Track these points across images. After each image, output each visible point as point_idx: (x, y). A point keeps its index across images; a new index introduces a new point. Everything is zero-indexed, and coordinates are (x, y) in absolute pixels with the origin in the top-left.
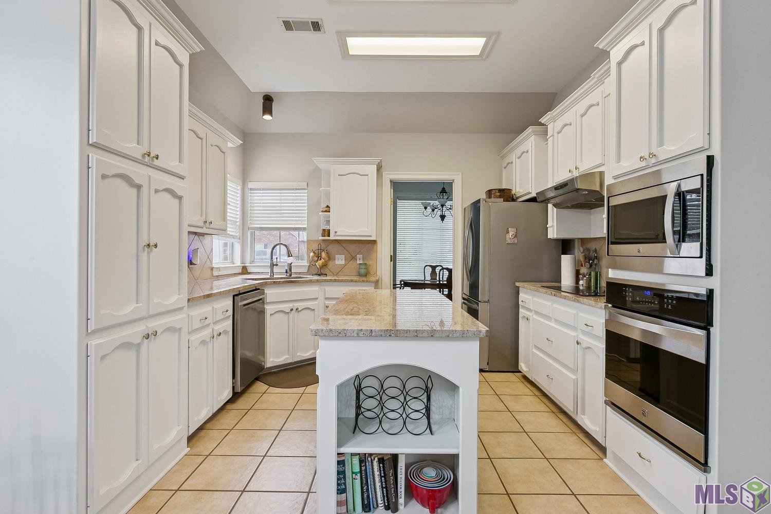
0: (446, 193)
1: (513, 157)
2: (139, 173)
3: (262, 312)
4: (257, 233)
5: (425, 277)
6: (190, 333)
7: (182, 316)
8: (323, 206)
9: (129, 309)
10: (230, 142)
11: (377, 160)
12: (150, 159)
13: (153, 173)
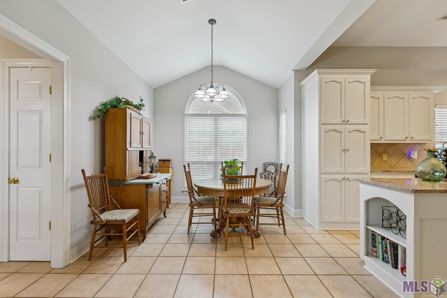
2: (340, 128)
9: (336, 169)
10: (437, 90)
12: (346, 122)
13: (347, 126)
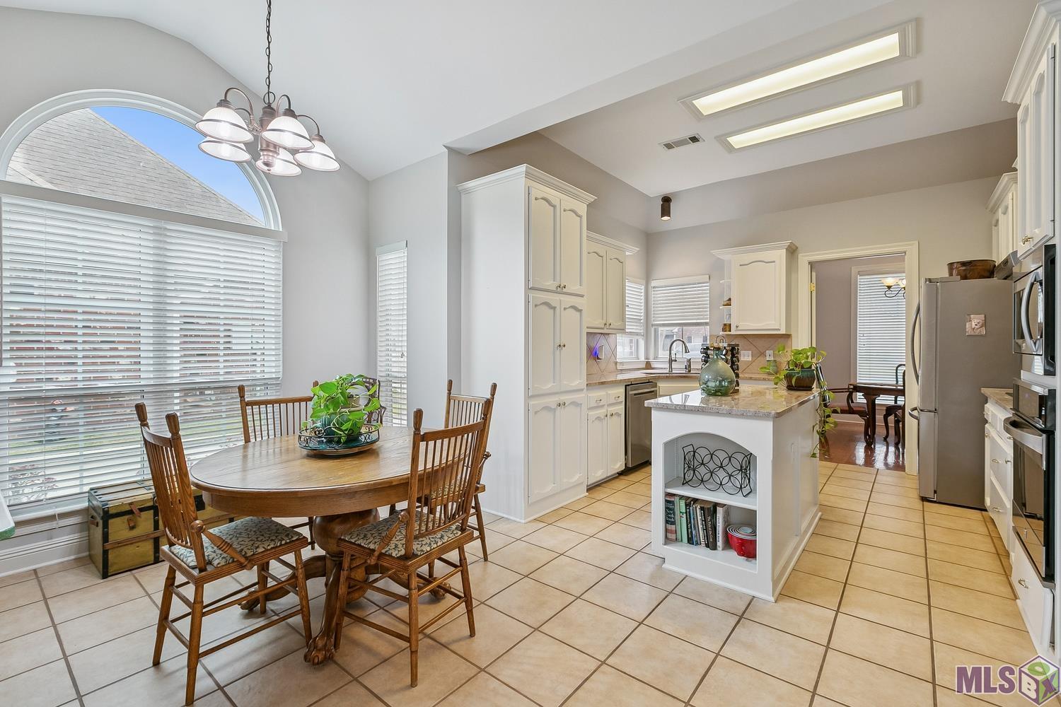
1: (1000, 211)
2: (553, 299)
4: (659, 329)
6: (588, 409)
7: (582, 395)
8: (725, 299)
9: (548, 386)
10: (628, 252)
11: (787, 243)
12: (560, 289)
13: (563, 297)
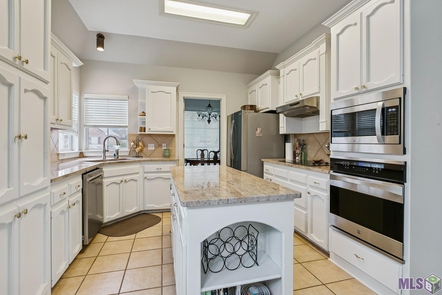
0: (211, 107)
1: (256, 87)
2: (10, 73)
3: (101, 184)
4: (90, 129)
5: (197, 156)
6: (51, 207)
8: (140, 112)
9: (1, 194)
10: (75, 63)
11: (177, 84)
